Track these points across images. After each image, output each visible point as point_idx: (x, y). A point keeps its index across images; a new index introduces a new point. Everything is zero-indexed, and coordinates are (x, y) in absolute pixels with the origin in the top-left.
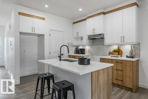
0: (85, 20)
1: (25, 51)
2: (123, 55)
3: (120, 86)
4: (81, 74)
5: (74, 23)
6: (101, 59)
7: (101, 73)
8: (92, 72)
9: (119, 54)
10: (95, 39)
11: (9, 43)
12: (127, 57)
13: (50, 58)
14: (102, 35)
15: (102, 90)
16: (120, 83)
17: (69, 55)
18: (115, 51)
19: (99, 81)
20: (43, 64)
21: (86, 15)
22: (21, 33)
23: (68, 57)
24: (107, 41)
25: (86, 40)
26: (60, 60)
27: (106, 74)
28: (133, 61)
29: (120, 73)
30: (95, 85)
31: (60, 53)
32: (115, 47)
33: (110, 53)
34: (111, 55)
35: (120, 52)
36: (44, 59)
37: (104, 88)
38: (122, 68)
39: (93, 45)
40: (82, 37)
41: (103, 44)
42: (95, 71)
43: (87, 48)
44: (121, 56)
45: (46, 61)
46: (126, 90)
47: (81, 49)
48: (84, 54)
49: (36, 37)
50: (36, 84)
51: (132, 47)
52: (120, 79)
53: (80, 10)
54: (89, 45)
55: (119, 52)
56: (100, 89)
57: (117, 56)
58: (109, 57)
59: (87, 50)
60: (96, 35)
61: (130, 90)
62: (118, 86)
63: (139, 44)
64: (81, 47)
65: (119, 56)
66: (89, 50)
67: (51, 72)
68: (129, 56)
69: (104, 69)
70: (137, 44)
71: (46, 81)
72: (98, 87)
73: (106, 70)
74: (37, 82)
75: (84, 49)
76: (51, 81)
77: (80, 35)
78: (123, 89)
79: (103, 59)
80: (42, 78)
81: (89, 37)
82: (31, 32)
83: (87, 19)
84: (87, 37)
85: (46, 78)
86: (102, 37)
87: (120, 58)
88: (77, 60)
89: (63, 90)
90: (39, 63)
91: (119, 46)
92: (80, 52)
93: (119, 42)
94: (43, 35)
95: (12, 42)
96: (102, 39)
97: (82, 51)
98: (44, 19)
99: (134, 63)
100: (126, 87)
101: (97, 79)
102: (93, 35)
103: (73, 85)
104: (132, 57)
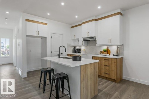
0: (81, 25)
1: (30, 50)
2: (111, 54)
3: (107, 79)
4: (72, 67)
5: (72, 27)
6: (93, 57)
7: (89, 66)
8: (81, 66)
9: (107, 53)
10: (89, 40)
11: (18, 44)
12: (114, 55)
13: (51, 56)
14: (94, 38)
15: (89, 79)
16: (107, 76)
17: (68, 54)
18: (104, 51)
19: (87, 72)
20: (46, 61)
21: (81, 21)
22: (28, 36)
23: (67, 55)
24: (98, 43)
25: (81, 42)
26: (59, 57)
27: (93, 68)
28: (117, 59)
29: (107, 68)
30: (83, 75)
31: (59, 52)
32: (105, 48)
33: (101, 52)
34: (102, 54)
35: (109, 51)
36: (46, 57)
37: (91, 78)
38: (109, 64)
39: (87, 45)
40: (79, 39)
41: (95, 45)
42: (83, 65)
43: (83, 48)
44: (109, 55)
45: (48, 59)
46: (112, 81)
47: (78, 49)
48: (80, 53)
49: (40, 39)
50: (40, 77)
51: (117, 47)
52: (107, 72)
53: (76, 17)
54: (84, 46)
55: (107, 51)
56: (88, 78)
57: (106, 54)
58: (100, 56)
59: (83, 50)
60: (89, 38)
61: (115, 81)
62: (106, 78)
63: (123, 45)
64: (77, 48)
65: (107, 55)
66: (84, 50)
67: (52, 67)
68: (115, 54)
69: (91, 64)
70: (122, 45)
71: (48, 73)
72: (86, 77)
73: (93, 65)
74: (40, 76)
75: (81, 49)
76: (52, 74)
77: (77, 38)
78: (109, 80)
79: (95, 57)
80: (45, 71)
81: (84, 39)
82: (35, 35)
83: (82, 24)
84: (83, 39)
85: (48, 71)
86: (95, 39)
87: (108, 56)
88: (72, 57)
89: (60, 79)
90: (42, 60)
91: (108, 47)
92: (77, 52)
93: (107, 43)
94: (46, 38)
95: (20, 43)
96: (94, 41)
97: (79, 51)
98: (46, 24)
99: (118, 60)
100: (112, 79)
101: (85, 70)
102: (88, 38)
103: (68, 76)
104: (117, 56)
